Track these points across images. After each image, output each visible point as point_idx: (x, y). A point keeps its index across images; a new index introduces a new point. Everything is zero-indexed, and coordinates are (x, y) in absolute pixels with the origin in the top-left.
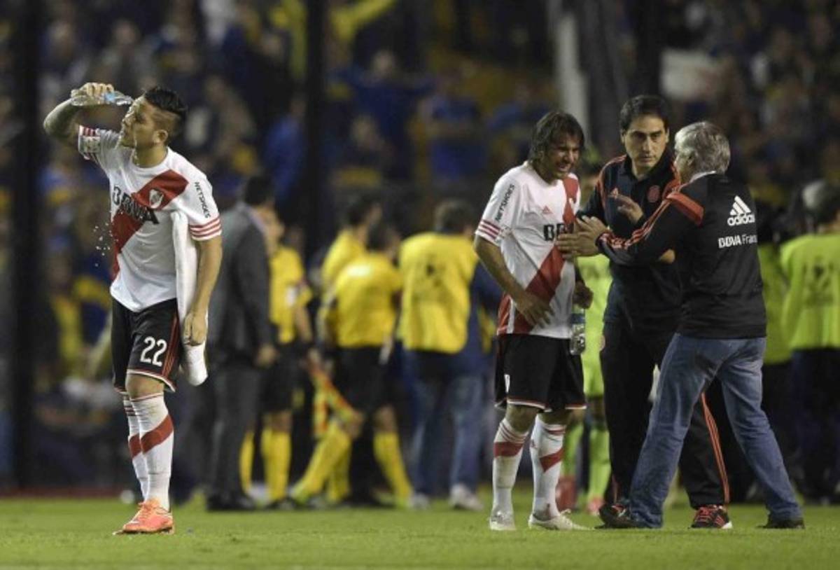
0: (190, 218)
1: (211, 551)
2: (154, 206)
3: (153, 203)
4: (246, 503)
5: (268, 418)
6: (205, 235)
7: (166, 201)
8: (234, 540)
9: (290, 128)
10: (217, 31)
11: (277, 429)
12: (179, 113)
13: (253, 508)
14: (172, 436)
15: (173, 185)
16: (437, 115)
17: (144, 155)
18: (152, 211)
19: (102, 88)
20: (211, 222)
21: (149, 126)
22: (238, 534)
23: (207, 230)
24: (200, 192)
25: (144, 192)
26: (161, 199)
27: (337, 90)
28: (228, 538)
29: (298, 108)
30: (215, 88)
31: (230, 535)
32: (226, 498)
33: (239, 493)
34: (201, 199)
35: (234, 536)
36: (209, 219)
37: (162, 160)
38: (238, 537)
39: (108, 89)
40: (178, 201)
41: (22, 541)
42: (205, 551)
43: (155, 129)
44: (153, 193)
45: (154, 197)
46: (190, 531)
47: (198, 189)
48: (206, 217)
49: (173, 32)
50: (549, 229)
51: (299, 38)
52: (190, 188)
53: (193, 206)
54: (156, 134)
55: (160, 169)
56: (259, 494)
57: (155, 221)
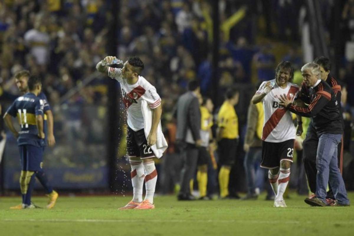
0: (147, 102)
1: (179, 214)
2: (135, 98)
3: (135, 97)
4: (191, 197)
5: (199, 168)
6: (155, 107)
7: (139, 97)
8: (187, 211)
9: (207, 65)
10: (181, 30)
11: (202, 171)
12: (141, 66)
13: (195, 199)
14: (157, 176)
15: (141, 91)
16: (260, 60)
17: (130, 81)
18: (135, 100)
19: (112, 58)
20: (156, 102)
21: (131, 72)
22: (189, 209)
23: (155, 105)
24: (150, 93)
25: (132, 93)
26: (137, 96)
27: (223, 50)
28: (185, 210)
29: (210, 57)
30: (181, 50)
31: (186, 209)
32: (185, 196)
33: (189, 194)
34: (151, 95)
35: (187, 209)
36: (156, 101)
37: (136, 82)
38: (189, 210)
39: (114, 58)
40: (143, 97)
41: (112, 211)
42: (177, 214)
43: (133, 73)
44: (134, 94)
45: (135, 95)
46: (172, 207)
47: (149, 92)
48: (154, 100)
49: (164, 31)
50: (276, 103)
51: (210, 32)
52: (147, 92)
53: (149, 98)
54: (133, 74)
55: (136, 85)
56: (196, 194)
57: (136, 103)
